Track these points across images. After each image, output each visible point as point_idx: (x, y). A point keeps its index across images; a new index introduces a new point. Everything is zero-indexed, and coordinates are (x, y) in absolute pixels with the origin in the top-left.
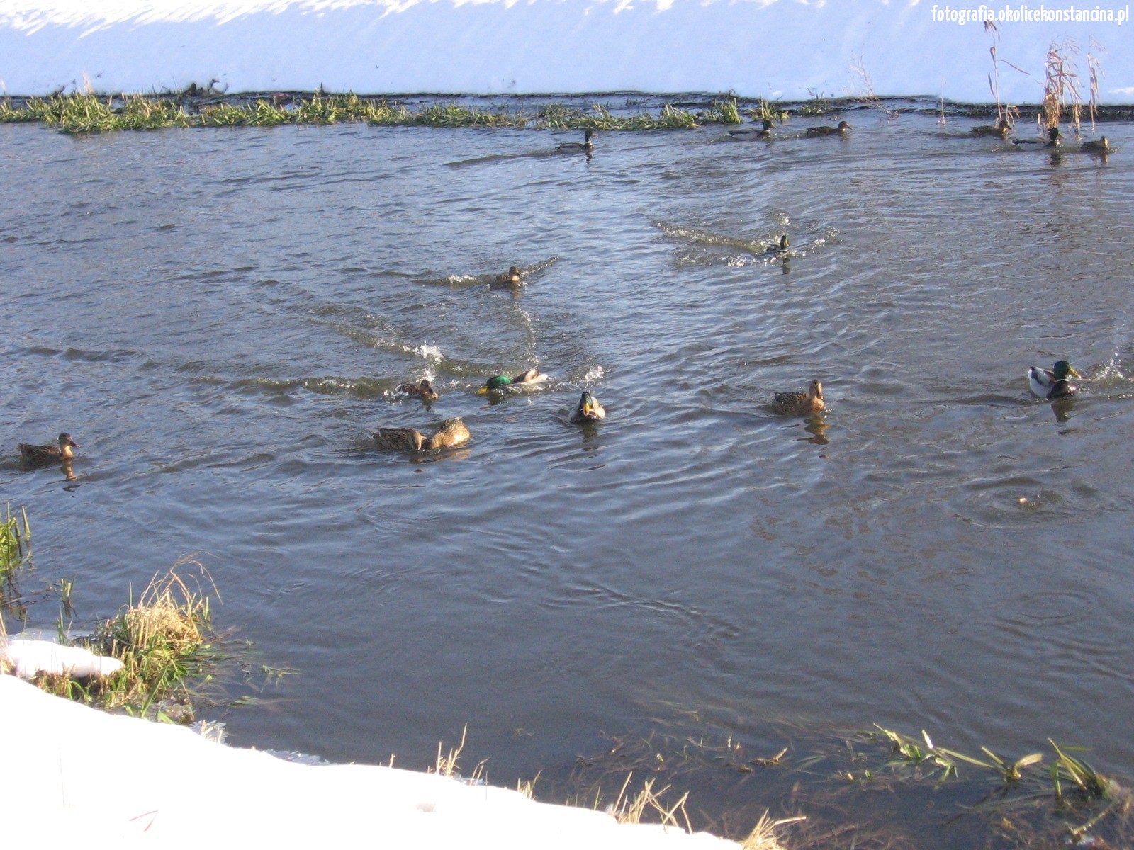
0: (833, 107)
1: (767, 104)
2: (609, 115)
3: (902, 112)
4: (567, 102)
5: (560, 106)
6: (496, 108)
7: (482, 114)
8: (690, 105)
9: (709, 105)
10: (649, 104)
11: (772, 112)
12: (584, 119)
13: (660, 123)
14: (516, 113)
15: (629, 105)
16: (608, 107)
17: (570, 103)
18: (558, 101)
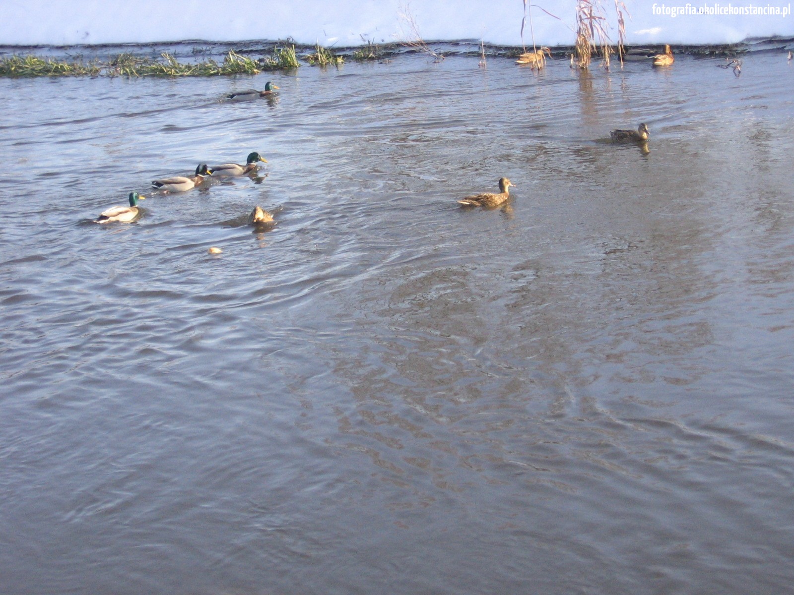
0: (384, 51)
1: (322, 50)
2: (177, 62)
3: (447, 55)
4: (137, 51)
5: (131, 55)
6: (71, 58)
7: (57, 63)
8: (251, 51)
9: (270, 52)
10: (214, 52)
11: (328, 57)
12: (154, 66)
13: (224, 69)
14: (90, 62)
15: (196, 53)
16: (176, 55)
17: (141, 52)
18: (129, 50)
